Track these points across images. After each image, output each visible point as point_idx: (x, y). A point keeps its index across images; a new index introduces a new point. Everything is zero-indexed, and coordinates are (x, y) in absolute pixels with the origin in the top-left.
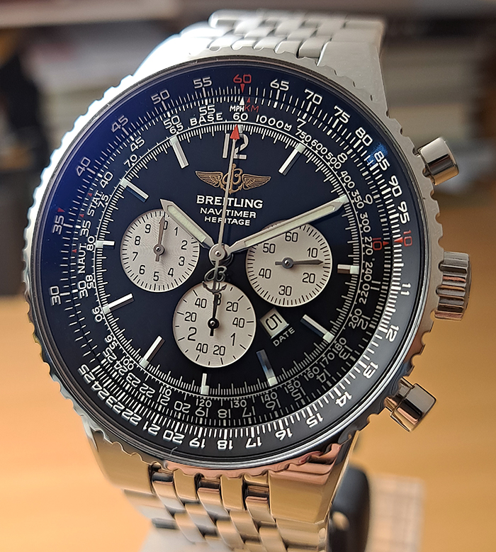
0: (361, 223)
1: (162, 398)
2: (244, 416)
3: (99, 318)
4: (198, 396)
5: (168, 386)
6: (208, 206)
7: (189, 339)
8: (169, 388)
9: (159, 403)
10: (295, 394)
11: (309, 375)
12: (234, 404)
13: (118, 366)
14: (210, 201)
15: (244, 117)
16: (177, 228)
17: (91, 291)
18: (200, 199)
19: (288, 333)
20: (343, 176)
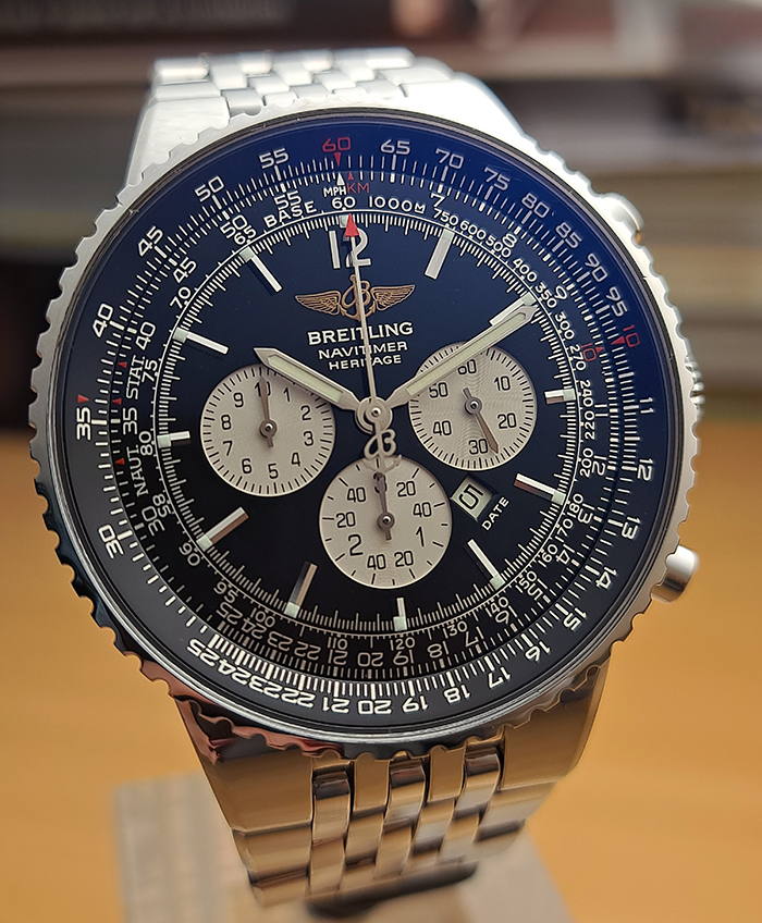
0: (559, 328)
1: (335, 655)
2: (467, 645)
3: (194, 559)
4: (390, 635)
5: (339, 635)
6: (330, 346)
7: (352, 554)
8: (343, 637)
9: (333, 665)
10: (531, 592)
11: (545, 559)
12: (448, 631)
13: (248, 626)
14: (331, 337)
15: (350, 202)
16: (287, 390)
17: (169, 520)
18: (314, 338)
19: (500, 507)
20: (518, 266)
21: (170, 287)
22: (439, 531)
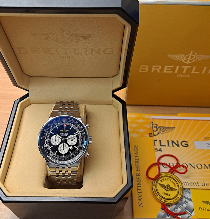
2: (68, 159)
3: (49, 149)
4: (62, 157)
5: (58, 157)
6: (61, 134)
7: (60, 151)
10: (74, 155)
11: (76, 153)
13: (52, 155)
15: (65, 123)
16: (58, 137)
17: (47, 146)
18: (60, 133)
19: (73, 148)
21: (50, 128)
22: (68, 150)
